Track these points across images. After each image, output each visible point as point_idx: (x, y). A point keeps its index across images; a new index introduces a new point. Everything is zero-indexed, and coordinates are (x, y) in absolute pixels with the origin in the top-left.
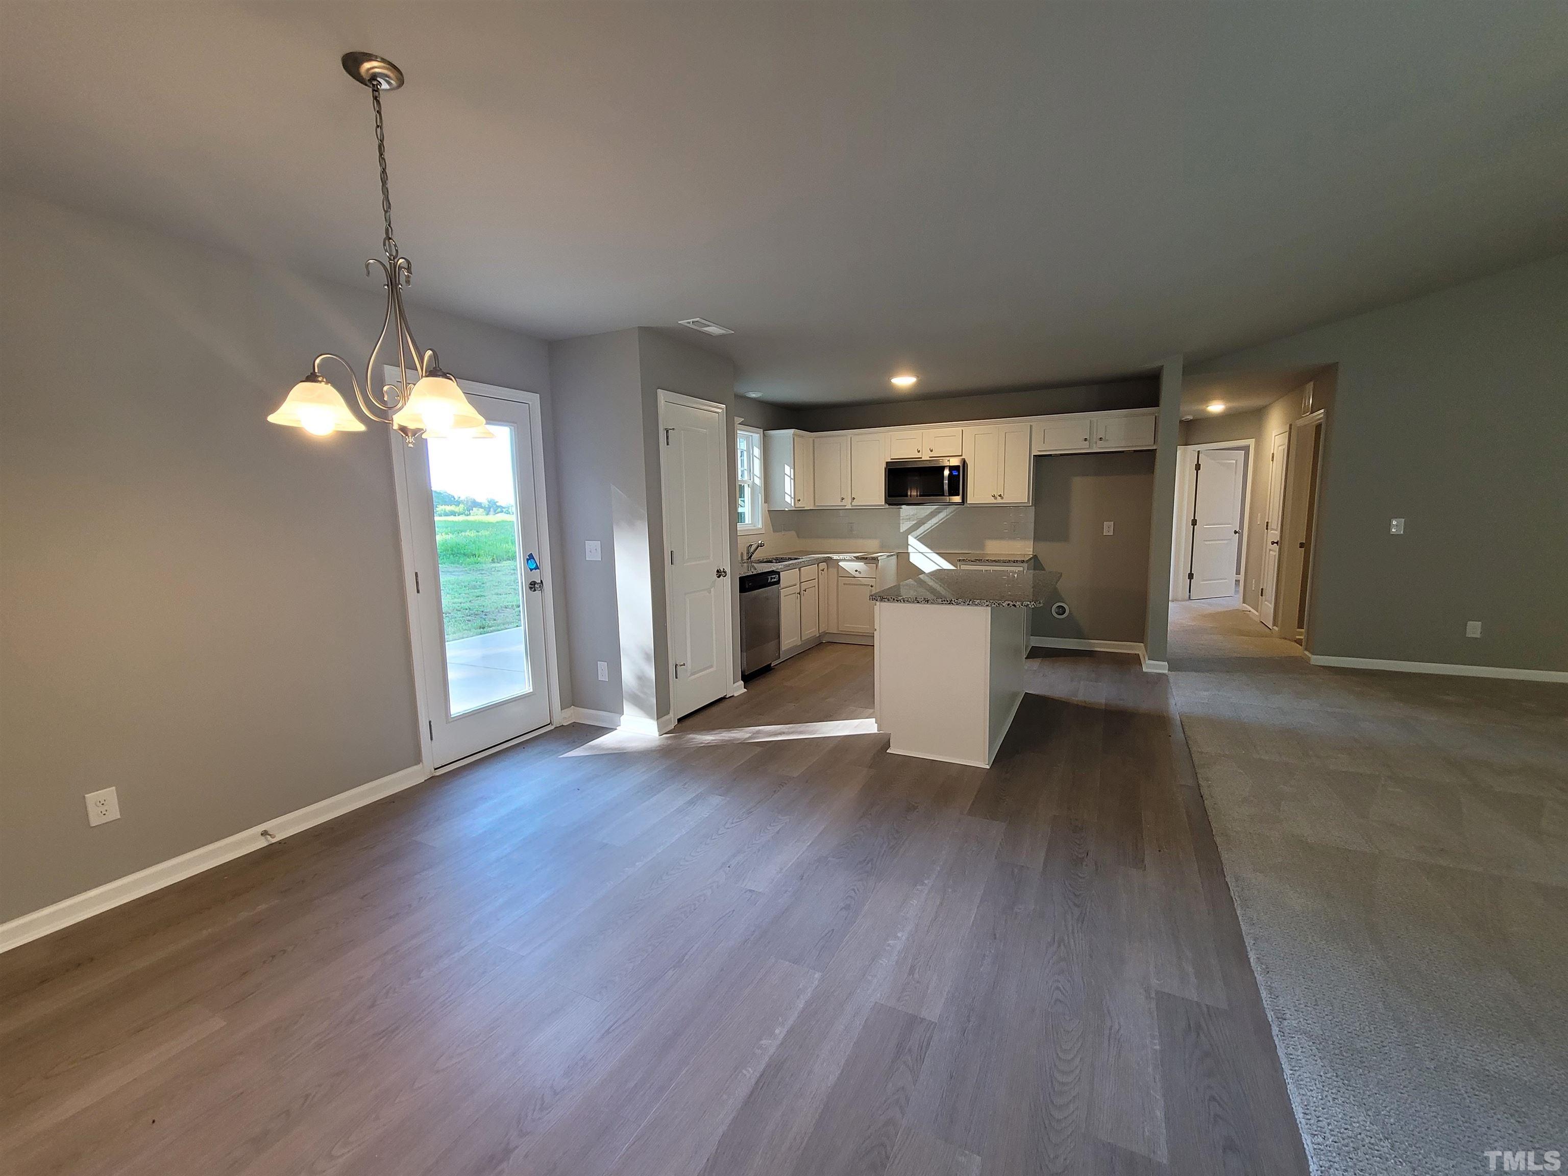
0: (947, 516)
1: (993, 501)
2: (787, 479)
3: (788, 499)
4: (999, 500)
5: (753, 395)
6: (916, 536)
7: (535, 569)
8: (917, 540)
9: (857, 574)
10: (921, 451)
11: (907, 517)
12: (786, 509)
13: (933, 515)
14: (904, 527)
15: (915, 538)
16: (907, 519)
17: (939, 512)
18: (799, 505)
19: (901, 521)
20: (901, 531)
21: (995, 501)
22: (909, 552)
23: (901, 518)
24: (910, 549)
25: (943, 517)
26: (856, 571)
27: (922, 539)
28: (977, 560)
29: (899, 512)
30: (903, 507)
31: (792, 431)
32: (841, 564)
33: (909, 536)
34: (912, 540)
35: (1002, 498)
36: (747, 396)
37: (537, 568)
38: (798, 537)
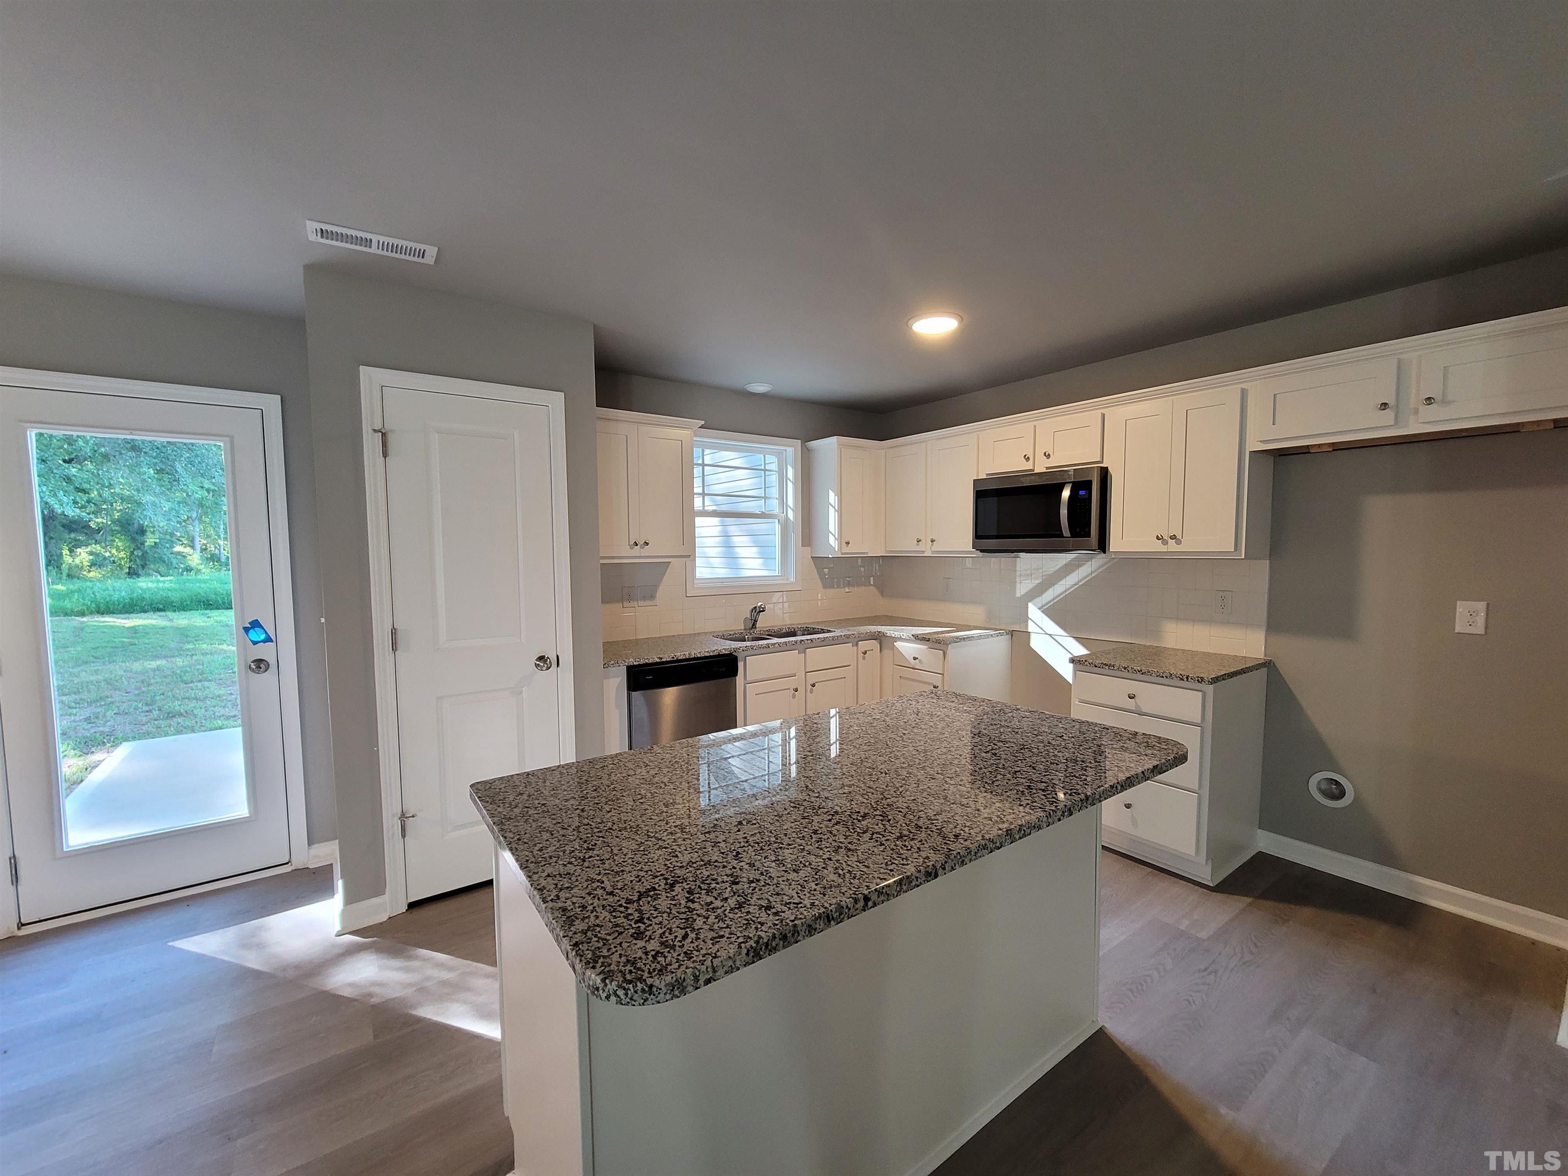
0: (1092, 572)
1: (1159, 547)
2: (831, 510)
3: (832, 541)
4: (1172, 546)
5: (760, 388)
6: (1040, 605)
7: (264, 641)
8: (1042, 611)
9: (916, 664)
10: (1031, 459)
11: (1029, 572)
12: (830, 556)
13: (1068, 569)
14: (1022, 588)
15: (1039, 609)
16: (1028, 575)
17: (1079, 566)
18: (846, 549)
19: (1018, 580)
20: (1018, 595)
21: (1164, 549)
22: (1029, 631)
23: (1018, 573)
24: (1031, 628)
25: (1085, 574)
26: (915, 659)
27: (1051, 612)
28: (1106, 665)
29: (1015, 565)
30: (1022, 555)
31: (834, 440)
32: (898, 644)
33: (1030, 605)
34: (1034, 611)
35: (1179, 542)
36: (748, 389)
37: (268, 639)
38: (882, 595)
